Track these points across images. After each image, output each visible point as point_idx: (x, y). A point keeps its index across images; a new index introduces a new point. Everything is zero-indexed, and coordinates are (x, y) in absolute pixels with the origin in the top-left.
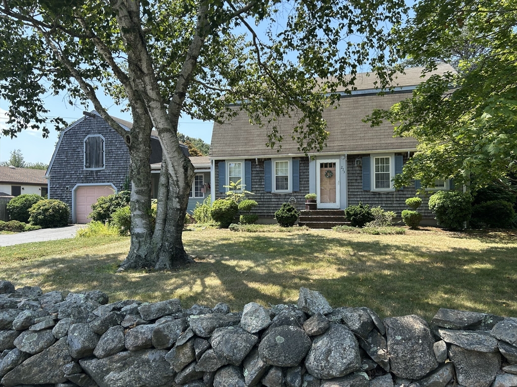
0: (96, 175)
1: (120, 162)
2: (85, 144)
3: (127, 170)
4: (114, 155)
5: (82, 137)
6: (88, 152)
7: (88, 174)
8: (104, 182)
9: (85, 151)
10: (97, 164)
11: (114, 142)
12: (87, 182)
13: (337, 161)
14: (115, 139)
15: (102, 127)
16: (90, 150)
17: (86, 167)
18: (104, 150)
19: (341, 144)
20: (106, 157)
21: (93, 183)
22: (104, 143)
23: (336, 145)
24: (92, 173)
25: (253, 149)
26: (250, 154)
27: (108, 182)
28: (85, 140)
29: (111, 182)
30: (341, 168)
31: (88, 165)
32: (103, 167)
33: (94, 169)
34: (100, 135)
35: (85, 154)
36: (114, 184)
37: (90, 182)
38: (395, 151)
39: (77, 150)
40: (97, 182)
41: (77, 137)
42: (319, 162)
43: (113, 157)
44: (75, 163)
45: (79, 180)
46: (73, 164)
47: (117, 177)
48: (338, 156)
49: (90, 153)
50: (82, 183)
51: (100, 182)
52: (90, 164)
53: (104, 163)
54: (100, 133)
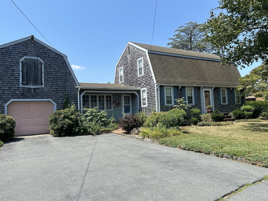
0: (34, 92)
1: (59, 82)
2: (21, 64)
3: (65, 89)
4: (53, 76)
5: (18, 57)
6: (25, 71)
7: (25, 91)
8: (43, 98)
9: (21, 69)
10: (35, 82)
11: (53, 65)
12: (24, 98)
13: (210, 90)
14: (54, 64)
15: (41, 51)
16: (27, 70)
17: (23, 84)
18: (43, 71)
19: (211, 82)
20: (44, 77)
21: (30, 98)
22: (43, 65)
23: (209, 82)
24: (29, 90)
25: (177, 80)
26: (177, 83)
27: (47, 98)
28: (21, 60)
29: (50, 98)
30: (212, 93)
31: (25, 82)
32: (42, 85)
33: (31, 86)
34: (39, 58)
35: (21, 73)
36: (53, 100)
37: (27, 98)
38: (227, 87)
39: (12, 68)
40: (35, 98)
41: (11, 56)
42: (204, 90)
43: (52, 78)
44: (8, 80)
45: (14, 96)
46: (6, 80)
47: (56, 94)
48: (210, 88)
49: (27, 73)
50: (18, 98)
51: (39, 98)
52: (27, 82)
53: (43, 82)
54: (38, 56)
